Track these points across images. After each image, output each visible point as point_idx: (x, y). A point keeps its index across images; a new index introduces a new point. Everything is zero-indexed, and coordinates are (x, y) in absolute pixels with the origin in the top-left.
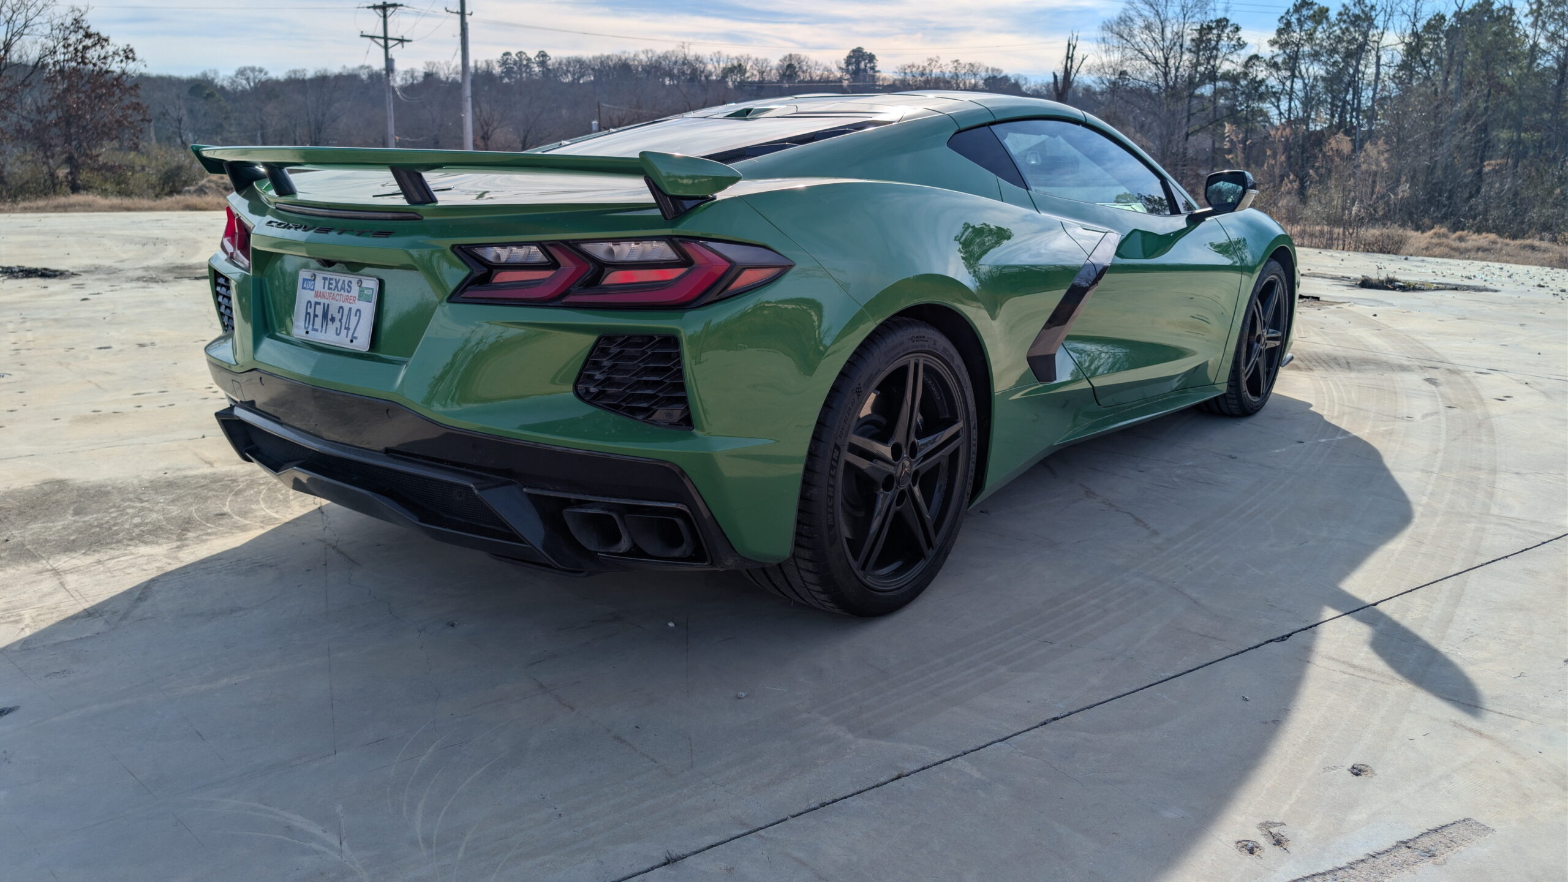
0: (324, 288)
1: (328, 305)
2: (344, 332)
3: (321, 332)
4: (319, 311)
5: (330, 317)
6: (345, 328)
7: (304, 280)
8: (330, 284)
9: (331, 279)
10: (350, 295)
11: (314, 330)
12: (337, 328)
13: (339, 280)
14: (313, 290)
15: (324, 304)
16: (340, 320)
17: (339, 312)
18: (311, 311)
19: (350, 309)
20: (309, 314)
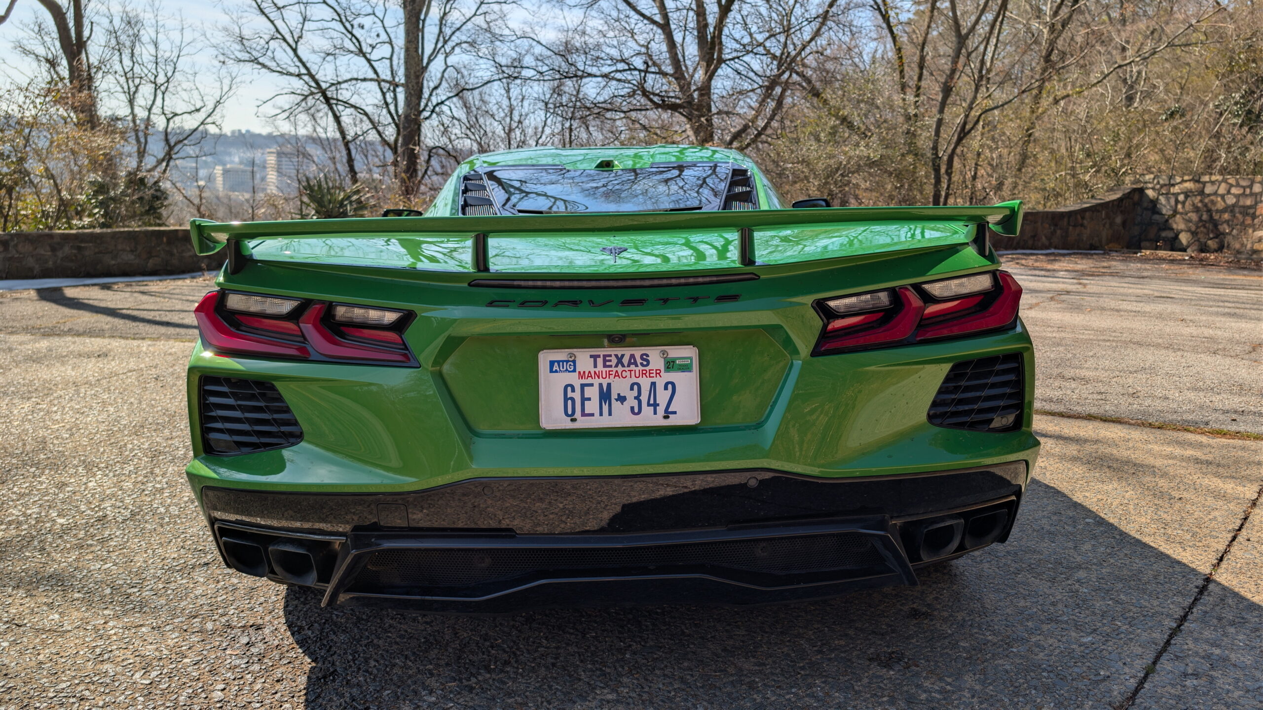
0: (595, 366)
1: (609, 385)
2: (647, 410)
3: (601, 414)
4: (593, 393)
5: (614, 396)
6: (649, 405)
7: (552, 363)
8: (605, 361)
9: (605, 356)
10: (647, 368)
11: (584, 414)
12: (632, 408)
13: (623, 356)
14: (574, 371)
15: (601, 385)
16: (638, 398)
17: (632, 389)
18: (577, 396)
19: (653, 384)
20: (573, 399)
